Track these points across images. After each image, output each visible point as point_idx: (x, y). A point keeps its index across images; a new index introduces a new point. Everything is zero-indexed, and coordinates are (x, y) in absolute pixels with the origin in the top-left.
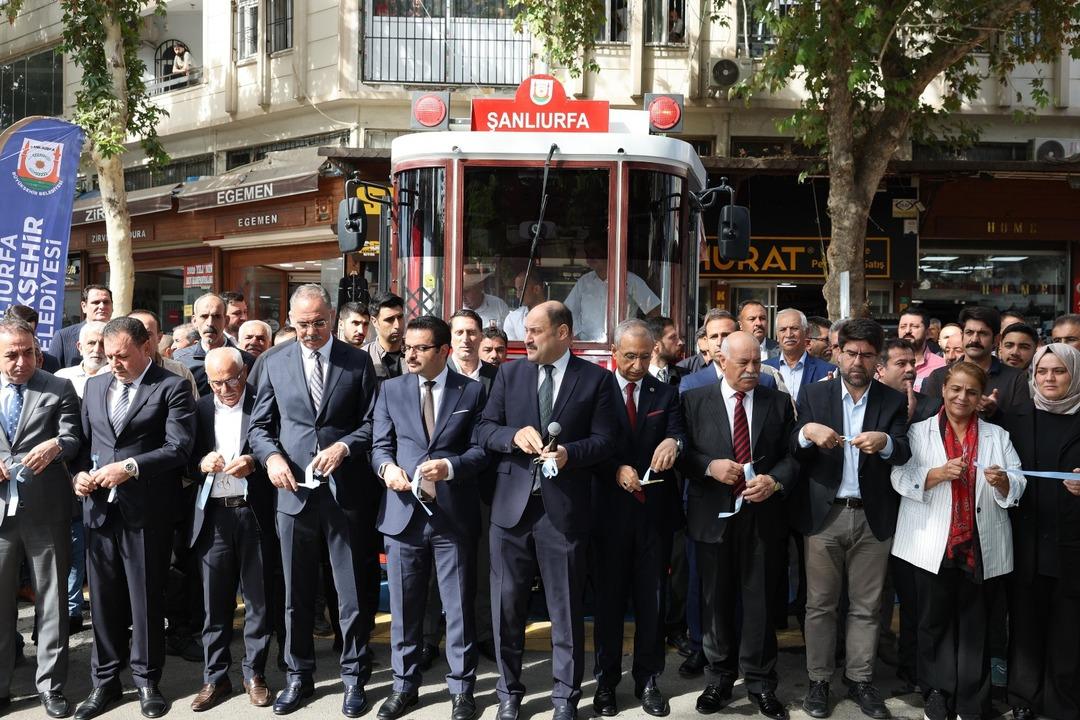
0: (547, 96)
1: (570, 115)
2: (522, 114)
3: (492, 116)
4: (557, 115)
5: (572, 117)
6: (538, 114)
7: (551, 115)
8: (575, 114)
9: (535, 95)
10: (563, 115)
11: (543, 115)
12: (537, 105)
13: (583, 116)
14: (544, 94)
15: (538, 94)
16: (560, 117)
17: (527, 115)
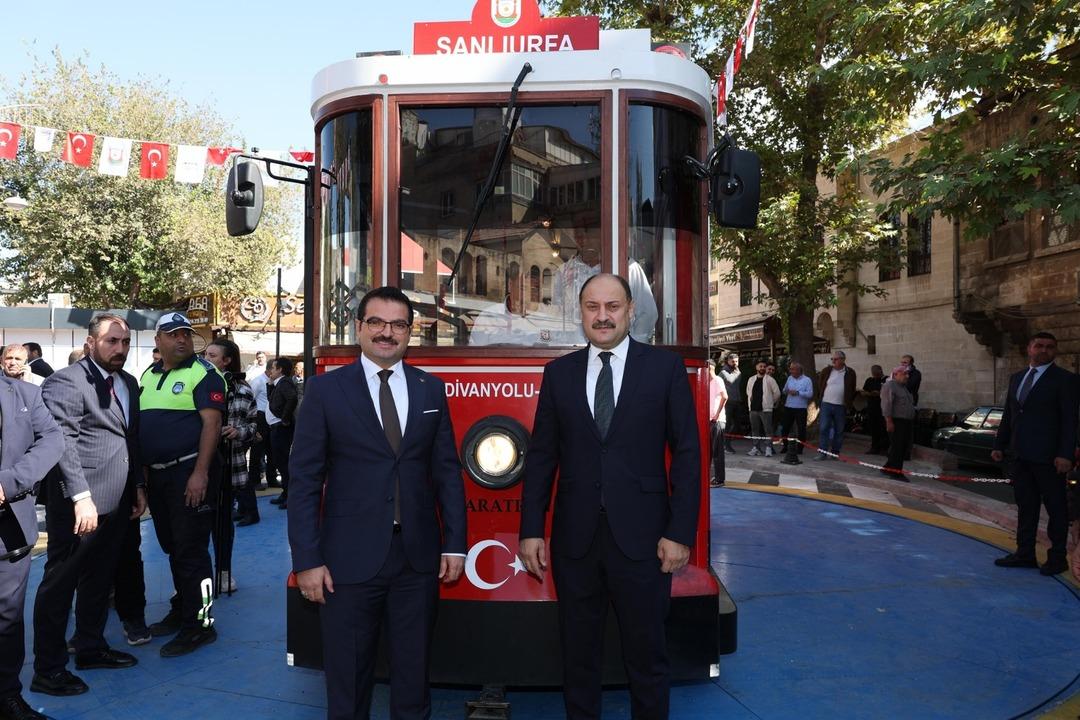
0: (514, 15)
1: (548, 37)
2: (484, 39)
3: (444, 42)
4: (531, 38)
5: (552, 41)
6: (505, 38)
7: (523, 38)
8: (556, 37)
9: (498, 15)
10: (539, 38)
11: (512, 38)
12: (502, 28)
13: (566, 38)
14: (511, 11)
15: (503, 13)
16: (535, 41)
17: (491, 39)
